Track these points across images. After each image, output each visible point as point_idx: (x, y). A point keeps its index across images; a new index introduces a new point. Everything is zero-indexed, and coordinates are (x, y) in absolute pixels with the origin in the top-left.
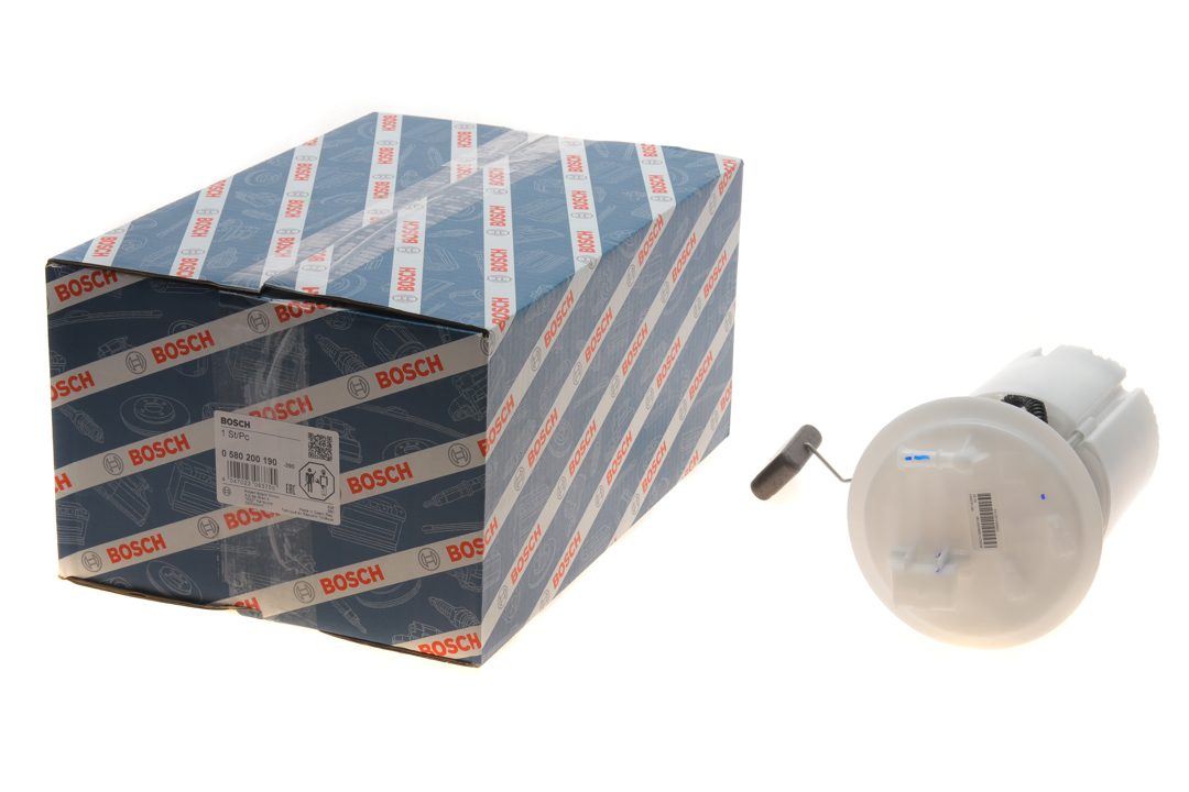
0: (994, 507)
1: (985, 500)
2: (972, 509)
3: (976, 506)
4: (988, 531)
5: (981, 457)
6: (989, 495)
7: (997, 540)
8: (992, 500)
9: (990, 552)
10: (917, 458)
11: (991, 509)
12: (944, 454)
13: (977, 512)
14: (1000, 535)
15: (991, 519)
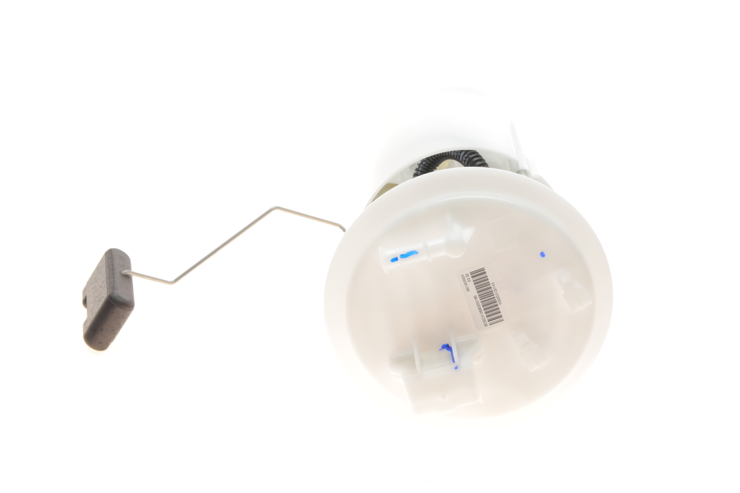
0: (491, 281)
1: (479, 278)
2: (468, 290)
3: (471, 285)
4: (491, 308)
5: (467, 233)
6: (483, 269)
7: (502, 314)
8: (487, 274)
9: (497, 327)
10: (403, 256)
11: (488, 283)
12: (431, 243)
13: (473, 291)
14: (503, 308)
15: (491, 293)
